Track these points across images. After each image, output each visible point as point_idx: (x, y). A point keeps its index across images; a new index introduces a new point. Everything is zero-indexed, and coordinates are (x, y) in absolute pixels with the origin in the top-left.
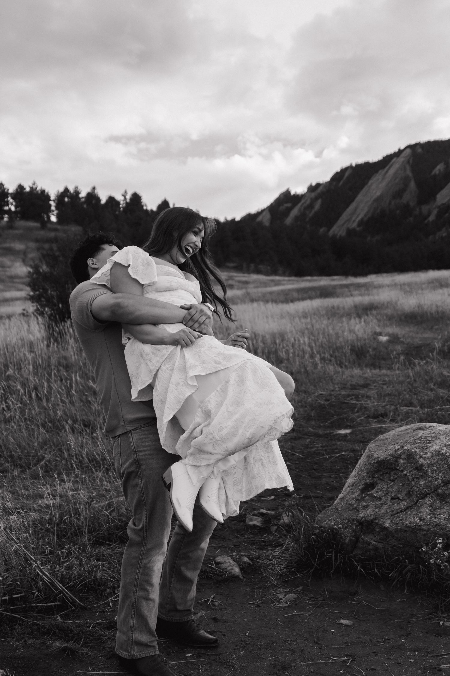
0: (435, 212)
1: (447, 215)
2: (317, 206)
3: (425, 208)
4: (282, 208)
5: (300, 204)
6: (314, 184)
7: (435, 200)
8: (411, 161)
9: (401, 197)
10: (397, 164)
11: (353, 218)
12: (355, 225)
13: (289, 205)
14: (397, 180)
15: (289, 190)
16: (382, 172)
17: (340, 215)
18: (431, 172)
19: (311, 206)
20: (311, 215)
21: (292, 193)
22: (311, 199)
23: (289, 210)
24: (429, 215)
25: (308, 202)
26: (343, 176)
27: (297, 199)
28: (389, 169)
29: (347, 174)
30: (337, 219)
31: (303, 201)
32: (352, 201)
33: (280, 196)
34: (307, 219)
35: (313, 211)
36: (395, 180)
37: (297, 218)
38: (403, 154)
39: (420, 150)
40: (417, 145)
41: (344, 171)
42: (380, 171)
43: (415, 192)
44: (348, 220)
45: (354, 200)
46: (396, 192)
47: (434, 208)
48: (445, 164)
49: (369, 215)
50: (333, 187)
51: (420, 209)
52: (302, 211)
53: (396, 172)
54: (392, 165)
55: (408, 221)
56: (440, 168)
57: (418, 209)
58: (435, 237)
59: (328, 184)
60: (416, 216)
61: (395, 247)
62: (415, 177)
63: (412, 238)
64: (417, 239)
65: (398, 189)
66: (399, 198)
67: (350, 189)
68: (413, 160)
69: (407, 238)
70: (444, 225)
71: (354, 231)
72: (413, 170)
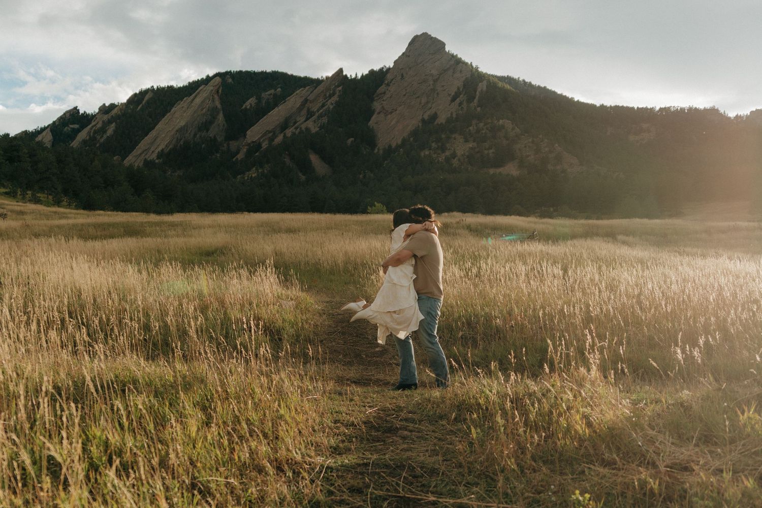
0: (244, 150)
1: (257, 154)
2: (110, 131)
3: (234, 145)
4: (68, 129)
5: (90, 126)
6: (107, 105)
7: (245, 136)
8: (220, 91)
9: (207, 130)
10: (204, 92)
11: (152, 149)
12: (154, 156)
13: (76, 126)
14: (204, 110)
15: (78, 108)
16: (187, 100)
17: (136, 143)
18: (242, 105)
19: (103, 130)
20: (102, 140)
21: (81, 112)
22: (103, 122)
23: (77, 131)
24: (238, 153)
25: (99, 125)
26: (142, 99)
27: (85, 120)
28: (196, 96)
29: (147, 98)
30: (133, 148)
31: (93, 124)
32: (151, 129)
33: (65, 114)
34: (98, 145)
35: (105, 137)
36: (202, 110)
37: (84, 142)
38: (211, 82)
40: (227, 73)
41: (143, 93)
42: (185, 99)
43: (224, 125)
44: (146, 150)
45: (153, 128)
46: (202, 124)
47: (243, 146)
48: (257, 99)
49: (171, 147)
50: (129, 111)
51: (228, 145)
52: (92, 134)
53: (203, 102)
54: (199, 93)
55: (214, 157)
56: (251, 102)
57: (225, 145)
58: (244, 178)
59: (124, 107)
60: (223, 153)
61: (199, 185)
62: (223, 109)
63: (218, 177)
64: (223, 178)
65: (204, 121)
66: (205, 131)
67: (150, 116)
68: (223, 91)
69: (213, 176)
70: (254, 165)
71: (152, 163)
72: (222, 102)
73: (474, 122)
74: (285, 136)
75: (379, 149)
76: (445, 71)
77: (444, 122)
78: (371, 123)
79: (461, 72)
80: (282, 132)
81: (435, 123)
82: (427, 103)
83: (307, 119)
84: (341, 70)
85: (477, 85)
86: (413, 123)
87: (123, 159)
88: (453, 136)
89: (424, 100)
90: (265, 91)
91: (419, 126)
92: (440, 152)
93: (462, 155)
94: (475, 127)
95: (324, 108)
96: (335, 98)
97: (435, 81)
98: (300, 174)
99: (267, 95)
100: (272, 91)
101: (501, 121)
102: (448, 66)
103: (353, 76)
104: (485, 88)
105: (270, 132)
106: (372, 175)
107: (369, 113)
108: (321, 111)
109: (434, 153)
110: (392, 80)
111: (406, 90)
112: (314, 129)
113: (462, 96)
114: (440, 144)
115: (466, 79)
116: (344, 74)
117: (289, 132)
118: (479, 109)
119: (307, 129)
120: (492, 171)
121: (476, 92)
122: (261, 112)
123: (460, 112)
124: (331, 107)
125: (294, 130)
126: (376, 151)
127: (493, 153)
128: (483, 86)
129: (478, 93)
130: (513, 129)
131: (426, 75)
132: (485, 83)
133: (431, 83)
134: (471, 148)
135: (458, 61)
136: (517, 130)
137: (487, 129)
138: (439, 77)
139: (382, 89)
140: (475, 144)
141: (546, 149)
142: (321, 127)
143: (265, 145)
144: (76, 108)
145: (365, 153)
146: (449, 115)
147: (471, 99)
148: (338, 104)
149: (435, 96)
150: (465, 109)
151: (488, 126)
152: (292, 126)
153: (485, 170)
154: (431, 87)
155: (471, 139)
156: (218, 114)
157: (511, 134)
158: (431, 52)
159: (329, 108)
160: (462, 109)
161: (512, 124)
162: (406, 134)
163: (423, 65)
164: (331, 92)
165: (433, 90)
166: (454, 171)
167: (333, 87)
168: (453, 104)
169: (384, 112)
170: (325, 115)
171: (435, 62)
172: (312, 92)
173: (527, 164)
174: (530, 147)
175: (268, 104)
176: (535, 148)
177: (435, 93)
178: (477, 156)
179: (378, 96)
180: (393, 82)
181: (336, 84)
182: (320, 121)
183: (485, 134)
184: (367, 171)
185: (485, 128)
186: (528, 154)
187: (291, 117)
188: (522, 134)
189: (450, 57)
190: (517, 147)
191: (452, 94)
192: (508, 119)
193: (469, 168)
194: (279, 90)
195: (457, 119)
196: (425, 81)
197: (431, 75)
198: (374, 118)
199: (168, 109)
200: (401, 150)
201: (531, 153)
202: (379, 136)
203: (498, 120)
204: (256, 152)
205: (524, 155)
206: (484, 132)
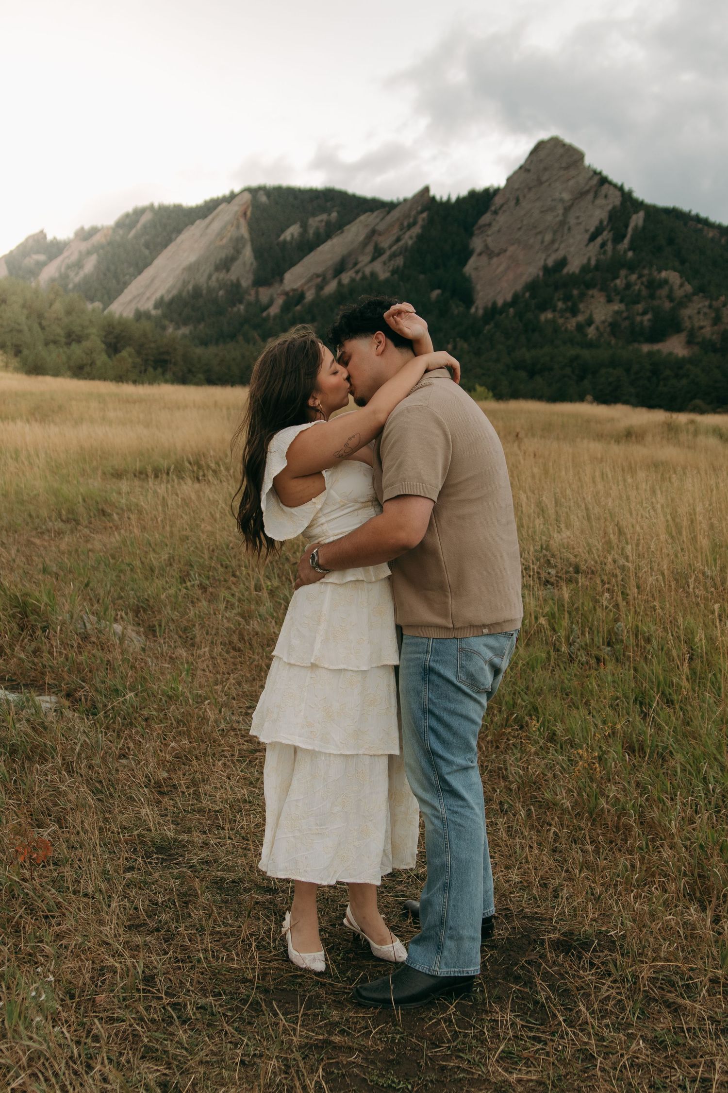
0: (280, 301)
1: (298, 308)
2: (90, 265)
3: (265, 294)
4: (29, 261)
5: (61, 258)
6: (87, 227)
7: (281, 281)
8: (249, 213)
9: (228, 270)
10: (226, 214)
11: (148, 294)
12: (149, 305)
13: (41, 257)
14: (225, 241)
15: (45, 231)
16: (200, 224)
17: (126, 285)
18: (279, 236)
19: (79, 265)
20: (77, 279)
21: (50, 237)
22: (80, 252)
23: (41, 265)
24: (271, 303)
25: (75, 257)
26: (137, 222)
27: (55, 249)
28: (213, 219)
29: (143, 219)
30: (120, 292)
31: (66, 254)
32: (147, 265)
33: (27, 240)
34: (71, 286)
36: (221, 240)
37: (53, 280)
38: (236, 201)
39: (263, 199)
40: (262, 189)
41: (139, 213)
42: (198, 222)
43: (252, 264)
44: (138, 295)
45: (150, 264)
46: (221, 260)
47: (278, 295)
48: (301, 226)
49: (175, 292)
50: (118, 238)
51: (257, 293)
52: (63, 270)
53: (224, 228)
54: (218, 215)
55: (235, 309)
56: (292, 232)
57: (253, 292)
59: (110, 232)
60: (249, 304)
61: (212, 349)
62: (252, 240)
63: (240, 338)
64: (248, 341)
65: (224, 256)
66: (224, 271)
67: (147, 245)
68: (253, 213)
69: (233, 337)
70: (293, 323)
71: (147, 315)
72: (251, 230)
73: (623, 272)
74: (340, 284)
75: (477, 308)
76: (583, 194)
77: (577, 271)
78: (468, 269)
79: (606, 196)
80: (335, 276)
81: (565, 271)
82: (553, 242)
83: (373, 259)
84: (426, 190)
85: (630, 218)
86: (532, 270)
87: (104, 309)
88: (590, 292)
89: (548, 237)
90: (314, 215)
91: (538, 276)
92: (568, 315)
93: (603, 322)
94: (624, 281)
95: (401, 243)
96: (416, 230)
97: (567, 210)
100: (324, 217)
101: (664, 274)
102: (587, 188)
103: (445, 199)
104: (641, 223)
105: (318, 276)
106: (465, 346)
107: (465, 254)
108: (394, 248)
109: (561, 317)
110: (502, 206)
111: (522, 221)
112: (383, 275)
113: (605, 233)
114: (570, 304)
115: (614, 208)
116: (432, 192)
117: (346, 278)
118: (630, 254)
119: (373, 274)
120: (646, 348)
121: (626, 226)
122: (306, 246)
123: (602, 257)
124: (410, 242)
125: (354, 275)
126: (473, 310)
127: (649, 320)
128: (637, 219)
129: (630, 230)
130: (682, 285)
131: (553, 200)
132: (641, 214)
133: (560, 211)
134: (617, 313)
135: (604, 181)
136: (688, 288)
137: (642, 283)
138: (572, 204)
139: (486, 218)
140: (622, 307)
142: (394, 272)
143: (310, 296)
144: (42, 232)
145: (456, 312)
146: (585, 261)
147: (618, 238)
148: (420, 238)
149: (566, 231)
150: (610, 253)
151: (644, 279)
152: (351, 269)
153: (636, 345)
154: (560, 218)
155: (618, 298)
156: (244, 246)
157: (679, 293)
158: (564, 165)
159: (406, 243)
160: (605, 253)
161: (681, 277)
162: (519, 287)
163: (550, 185)
164: (411, 220)
165: (562, 223)
166: (590, 345)
167: (414, 213)
168: (592, 244)
169: (489, 252)
170: (400, 253)
171: (568, 180)
172: (383, 219)
173: (700, 340)
174: (705, 314)
175: (317, 234)
176: (713, 315)
177: (566, 228)
178: (626, 324)
179: (480, 228)
180: (504, 208)
181: (419, 208)
182: (392, 262)
183: (640, 291)
184: (458, 339)
185: (639, 282)
186: (702, 324)
187: (350, 254)
188: (694, 294)
189: (591, 173)
190: (686, 312)
191: (592, 229)
192: (675, 270)
193: (613, 342)
194: (334, 215)
195: (597, 267)
196: (552, 209)
197: (562, 200)
198: (472, 262)
199: (174, 236)
200: (511, 310)
201: (706, 323)
202: (478, 287)
203: (660, 272)
204: (296, 306)
205: (697, 325)
206: (637, 287)
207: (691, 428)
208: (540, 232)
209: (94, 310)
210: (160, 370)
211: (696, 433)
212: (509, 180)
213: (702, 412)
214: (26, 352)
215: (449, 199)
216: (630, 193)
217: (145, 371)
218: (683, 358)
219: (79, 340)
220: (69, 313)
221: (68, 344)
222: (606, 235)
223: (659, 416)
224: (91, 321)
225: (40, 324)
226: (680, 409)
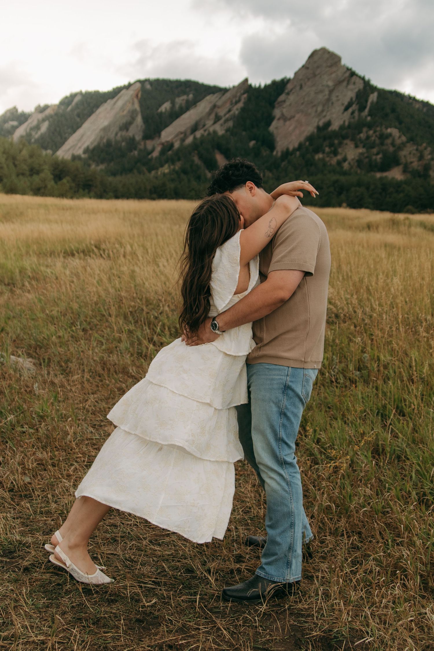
0: (159, 149)
1: (170, 152)
2: (44, 128)
3: (150, 144)
4: (8, 126)
5: (27, 123)
6: (42, 104)
7: (160, 136)
8: (139, 95)
9: (127, 130)
10: (126, 96)
11: (79, 145)
12: (80, 151)
13: (15, 123)
14: (125, 112)
15: (17, 107)
16: (110, 102)
17: (66, 139)
18: (158, 109)
19: (37, 127)
20: (37, 136)
21: (20, 111)
22: (38, 120)
23: (15, 128)
24: (153, 150)
25: (35, 123)
26: (72, 101)
27: (23, 118)
28: (118, 99)
29: (76, 100)
30: (63, 143)
31: (30, 121)
33: (6, 113)
34: (33, 140)
36: (123, 112)
37: (22, 137)
38: (132, 88)
39: (148, 87)
40: (147, 81)
41: (73, 96)
43: (142, 126)
44: (74, 146)
45: (80, 126)
46: (123, 124)
47: (157, 145)
48: (171, 103)
49: (95, 144)
50: (61, 111)
51: (145, 144)
52: (28, 130)
53: (124, 105)
54: (121, 97)
55: (132, 154)
56: (166, 107)
57: (142, 143)
58: (157, 173)
59: (56, 108)
60: (140, 150)
61: (119, 178)
62: (142, 112)
63: (135, 171)
64: (140, 172)
65: (124, 121)
66: (125, 131)
67: (78, 115)
68: (142, 95)
69: (131, 170)
70: (166, 162)
71: (79, 158)
72: (141, 105)
73: (365, 129)
74: (195, 138)
75: (277, 152)
76: (340, 82)
77: (337, 129)
78: (272, 128)
79: (354, 83)
80: (192, 133)
81: (330, 129)
82: (322, 111)
83: (215, 123)
85: (369, 96)
86: (310, 129)
87: (53, 154)
88: (345, 142)
89: (320, 109)
90: (179, 96)
91: (314, 132)
92: (332, 155)
93: (353, 160)
94: (365, 135)
95: (232, 113)
96: (241, 105)
97: (331, 92)
98: (207, 172)
99: (180, 101)
100: (185, 97)
101: (389, 130)
102: (343, 78)
103: (257, 85)
104: (375, 99)
105: (182, 133)
106: (270, 175)
107: (270, 119)
108: (227, 116)
109: (328, 157)
110: (292, 90)
111: (304, 99)
112: (221, 132)
113: (354, 105)
114: (333, 149)
115: (359, 91)
116: (250, 82)
117: (198, 134)
118: (369, 118)
119: (215, 132)
120: (378, 175)
121: (367, 101)
122: (174, 115)
123: (352, 120)
124: (237, 112)
125: (203, 133)
126: (275, 153)
127: (381, 158)
128: (373, 97)
129: (369, 104)
130: (400, 137)
131: (322, 86)
132: (376, 94)
133: (327, 92)
134: (362, 154)
135: (353, 74)
136: (404, 139)
137: (376, 136)
138: (334, 88)
139: (282, 97)
140: (364, 150)
141: (429, 157)
142: (227, 130)
143: (177, 145)
144: (15, 107)
145: (264, 154)
146: (342, 123)
147: (362, 109)
148: (243, 110)
149: (330, 105)
150: (357, 117)
151: (378, 133)
152: (201, 128)
153: (372, 173)
154: (327, 97)
155: (361, 145)
156: (137, 116)
157: (398, 142)
158: (329, 64)
159: (234, 113)
160: (354, 118)
161: (400, 132)
162: (302, 139)
163: (321, 77)
164: (237, 99)
165: (328, 100)
166: (345, 173)
167: (239, 94)
168: (346, 113)
169: (284, 118)
170: (231, 119)
171: (331, 74)
172: (220, 98)
173: (411, 170)
174: (414, 154)
175: (181, 108)
176: (419, 155)
177: (330, 103)
178: (366, 160)
179: (278, 103)
180: (293, 91)
181: (242, 91)
182: (226, 124)
183: (375, 140)
184: (266, 171)
185: (374, 135)
186: (412, 160)
187: (200, 120)
188: (408, 142)
189: (345, 69)
190: (403, 153)
191: (346, 103)
192: (396, 127)
193: (359, 171)
194: (191, 96)
195: (349, 126)
196: (321, 91)
197: (328, 86)
198: (274, 124)
199: (94, 110)
200: (298, 153)
201: (415, 159)
202: (278, 139)
203: (387, 129)
204: (169, 150)
205: (409, 160)
206: (373, 138)
207: (407, 222)
208: (315, 106)
209: (46, 155)
210: (86, 191)
211: (410, 226)
212: (296, 74)
213: (413, 213)
214: (5, 180)
215: (260, 86)
216: (369, 81)
217: (78, 191)
218: (401, 181)
219: (38, 173)
220: (31, 156)
221: (31, 175)
222: (354, 107)
223: (387, 215)
224: (45, 162)
225: (14, 164)
226: (399, 211)
